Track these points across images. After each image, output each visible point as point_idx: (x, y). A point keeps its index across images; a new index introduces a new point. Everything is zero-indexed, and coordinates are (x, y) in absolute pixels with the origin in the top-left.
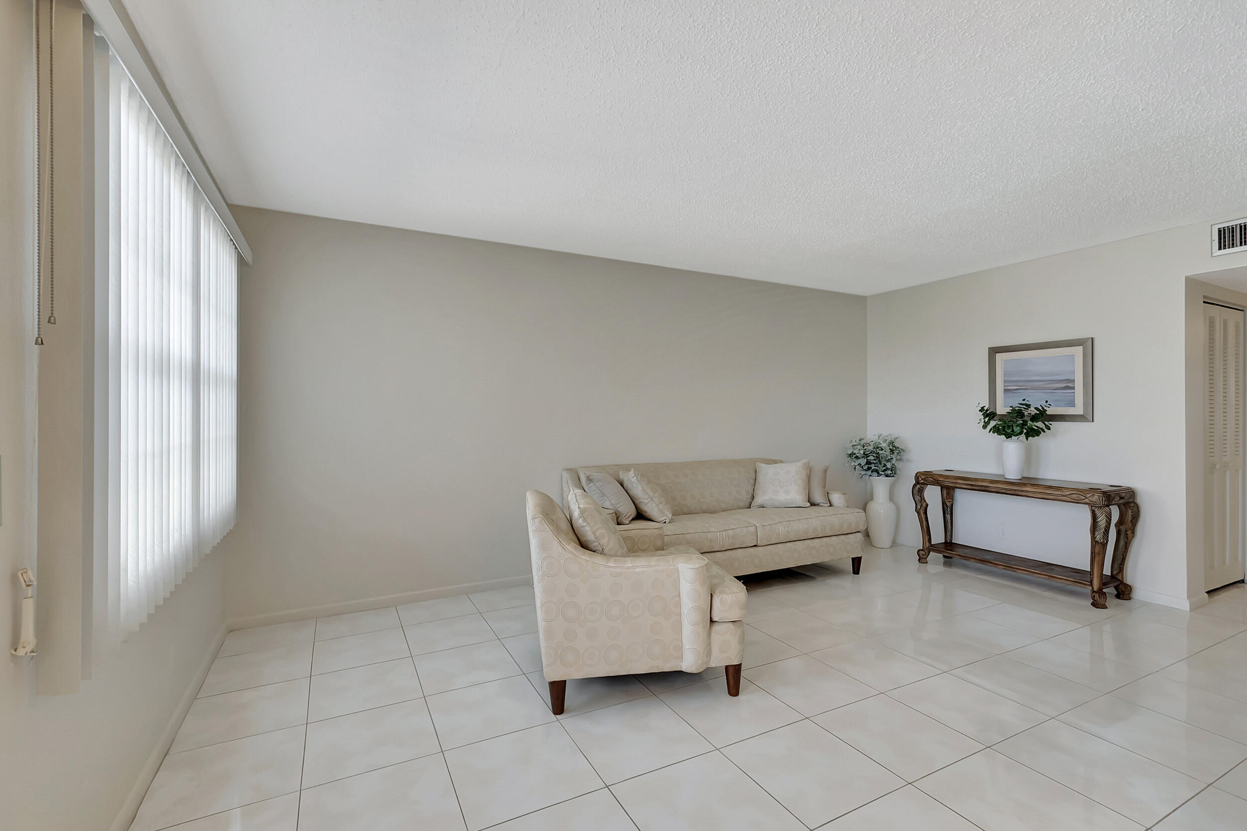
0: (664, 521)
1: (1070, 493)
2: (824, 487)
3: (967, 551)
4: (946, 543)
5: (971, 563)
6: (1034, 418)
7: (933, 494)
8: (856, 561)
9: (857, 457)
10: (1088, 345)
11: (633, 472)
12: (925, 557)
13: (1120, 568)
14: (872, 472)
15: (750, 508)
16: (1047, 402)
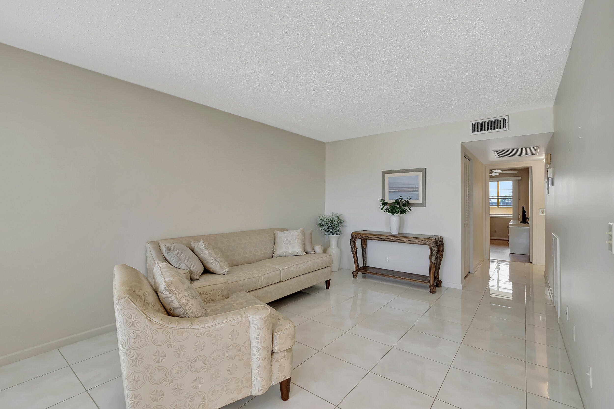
0: (224, 273)
1: (421, 240)
2: (311, 243)
3: (375, 270)
4: (364, 266)
5: (378, 276)
6: (404, 205)
7: (358, 243)
8: (328, 282)
9: (323, 225)
10: (423, 171)
11: (202, 242)
12: (356, 275)
13: (438, 273)
14: (330, 232)
15: (272, 258)
16: (409, 197)
